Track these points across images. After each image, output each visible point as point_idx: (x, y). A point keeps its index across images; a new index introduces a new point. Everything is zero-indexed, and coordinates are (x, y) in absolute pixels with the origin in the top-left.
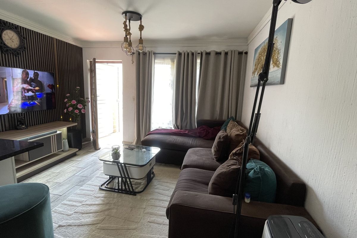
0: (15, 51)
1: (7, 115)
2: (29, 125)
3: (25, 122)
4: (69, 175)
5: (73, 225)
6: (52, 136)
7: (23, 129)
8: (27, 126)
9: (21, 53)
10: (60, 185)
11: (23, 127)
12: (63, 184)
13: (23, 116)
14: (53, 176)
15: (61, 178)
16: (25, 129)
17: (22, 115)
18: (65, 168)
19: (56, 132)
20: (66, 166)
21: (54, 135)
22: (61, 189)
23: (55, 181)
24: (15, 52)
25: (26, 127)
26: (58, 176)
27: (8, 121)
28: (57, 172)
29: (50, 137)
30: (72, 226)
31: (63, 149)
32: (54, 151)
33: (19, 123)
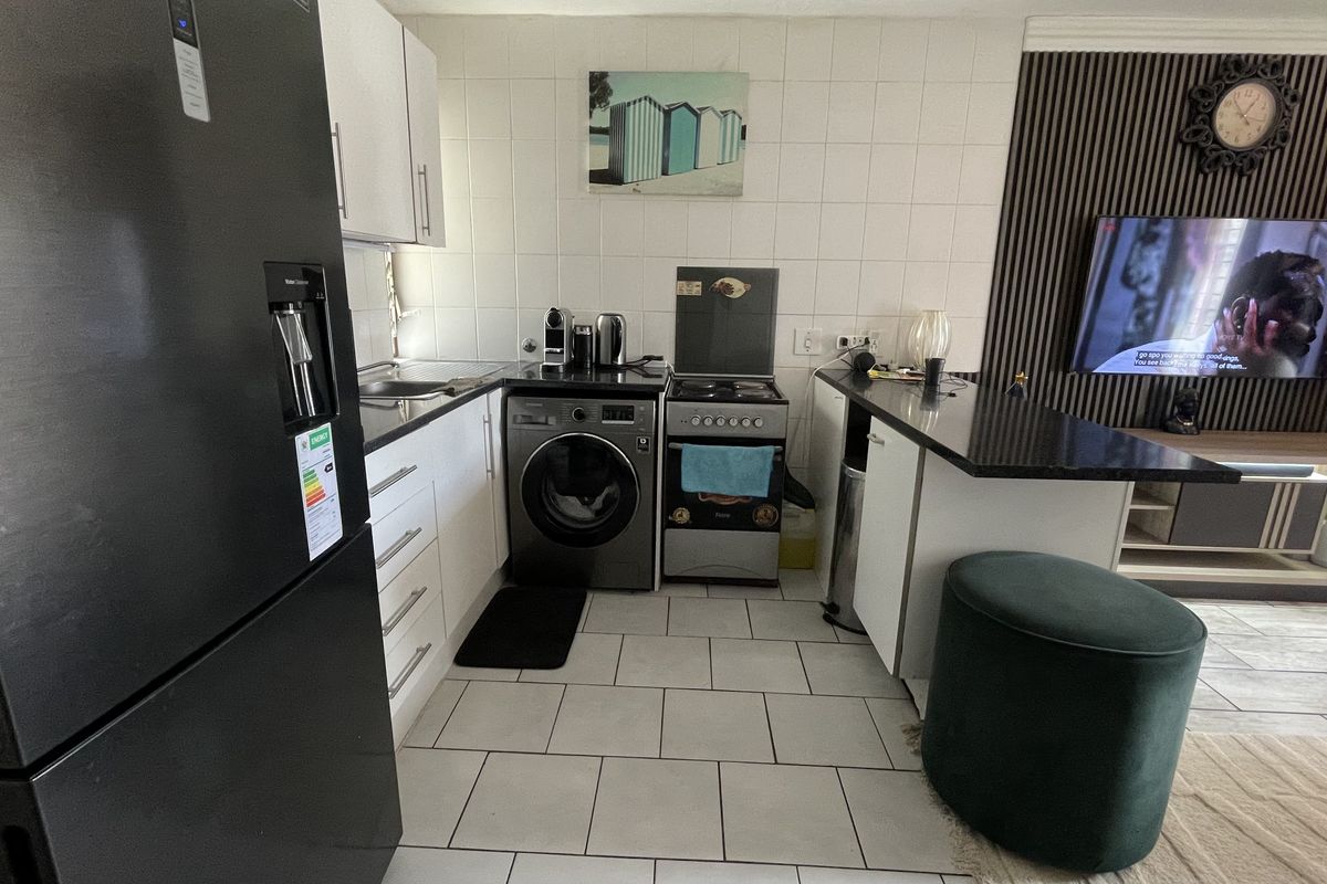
0: (1245, 157)
1: (1149, 378)
2: (1207, 425)
3: (1199, 409)
4: (1305, 664)
5: (1251, 834)
6: (1284, 484)
7: (1187, 431)
8: (1200, 424)
9: (1262, 161)
10: (1247, 672)
11: (1186, 428)
12: (1266, 678)
13: (1198, 390)
14: (1231, 629)
15: (1264, 656)
16: (1192, 434)
17: (1195, 386)
18: (1295, 626)
19: (1309, 472)
20: (1304, 626)
21: (1293, 485)
22: (1248, 690)
23: (1238, 652)
24: (1244, 162)
25: (1194, 428)
26: (1251, 642)
27: (1146, 396)
28: (1254, 625)
29: (1273, 485)
30: (1244, 833)
31: (1312, 552)
32: (1272, 544)
33: (1176, 410)
